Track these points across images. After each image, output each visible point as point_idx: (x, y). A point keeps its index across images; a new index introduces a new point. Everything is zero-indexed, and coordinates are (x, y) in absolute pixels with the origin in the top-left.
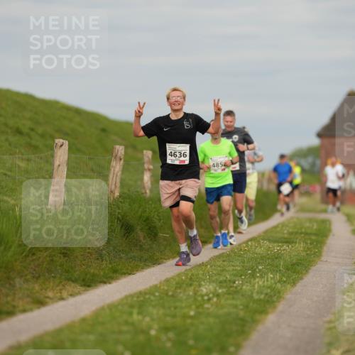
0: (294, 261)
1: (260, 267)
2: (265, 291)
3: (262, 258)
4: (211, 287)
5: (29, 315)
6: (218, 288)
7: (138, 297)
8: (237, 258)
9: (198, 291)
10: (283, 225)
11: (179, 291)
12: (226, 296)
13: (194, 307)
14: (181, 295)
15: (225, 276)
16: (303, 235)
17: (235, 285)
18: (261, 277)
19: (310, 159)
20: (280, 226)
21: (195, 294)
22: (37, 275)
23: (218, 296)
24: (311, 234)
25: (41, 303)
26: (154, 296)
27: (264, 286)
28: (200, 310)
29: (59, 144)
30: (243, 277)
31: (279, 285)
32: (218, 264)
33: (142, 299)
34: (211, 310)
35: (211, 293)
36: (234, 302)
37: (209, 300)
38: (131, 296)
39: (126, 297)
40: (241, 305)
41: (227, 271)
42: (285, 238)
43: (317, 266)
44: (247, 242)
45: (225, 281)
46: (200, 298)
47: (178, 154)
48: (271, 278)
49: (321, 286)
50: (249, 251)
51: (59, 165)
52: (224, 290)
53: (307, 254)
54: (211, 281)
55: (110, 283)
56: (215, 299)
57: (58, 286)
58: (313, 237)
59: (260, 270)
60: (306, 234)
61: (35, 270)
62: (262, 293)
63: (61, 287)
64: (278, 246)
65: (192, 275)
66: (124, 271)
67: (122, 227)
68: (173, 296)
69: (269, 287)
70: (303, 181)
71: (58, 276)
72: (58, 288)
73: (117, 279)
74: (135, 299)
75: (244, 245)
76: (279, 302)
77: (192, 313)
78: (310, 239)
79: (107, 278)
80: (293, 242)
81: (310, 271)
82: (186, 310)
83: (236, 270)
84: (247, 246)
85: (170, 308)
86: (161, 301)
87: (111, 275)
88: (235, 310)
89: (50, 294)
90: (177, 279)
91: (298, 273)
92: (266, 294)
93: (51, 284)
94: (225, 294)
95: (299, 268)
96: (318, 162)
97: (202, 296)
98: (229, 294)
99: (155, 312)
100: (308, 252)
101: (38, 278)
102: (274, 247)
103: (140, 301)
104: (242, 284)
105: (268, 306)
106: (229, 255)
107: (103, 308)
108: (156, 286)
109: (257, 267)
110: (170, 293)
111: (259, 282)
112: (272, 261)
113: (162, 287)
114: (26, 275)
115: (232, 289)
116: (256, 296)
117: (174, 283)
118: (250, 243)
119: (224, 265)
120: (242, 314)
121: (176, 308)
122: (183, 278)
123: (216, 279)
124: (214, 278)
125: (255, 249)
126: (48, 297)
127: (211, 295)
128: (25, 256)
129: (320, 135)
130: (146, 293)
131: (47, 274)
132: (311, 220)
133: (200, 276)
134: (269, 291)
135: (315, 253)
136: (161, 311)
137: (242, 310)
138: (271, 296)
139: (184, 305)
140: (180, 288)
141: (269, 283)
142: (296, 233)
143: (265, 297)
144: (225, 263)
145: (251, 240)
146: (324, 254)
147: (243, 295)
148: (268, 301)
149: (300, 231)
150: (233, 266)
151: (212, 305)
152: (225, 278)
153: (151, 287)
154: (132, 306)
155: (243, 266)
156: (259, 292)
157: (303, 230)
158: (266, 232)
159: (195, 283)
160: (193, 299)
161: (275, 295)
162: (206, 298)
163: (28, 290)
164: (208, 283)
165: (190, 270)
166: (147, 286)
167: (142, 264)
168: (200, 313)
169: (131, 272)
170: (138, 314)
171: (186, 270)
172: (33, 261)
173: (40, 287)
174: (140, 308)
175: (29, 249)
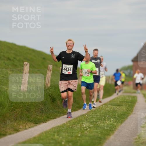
0: (122, 113)
1: (108, 116)
2: (110, 126)
3: (109, 112)
4: (87, 124)
5: (12, 136)
6: (90, 125)
7: (57, 128)
8: (98, 112)
9: (82, 126)
10: (117, 98)
11: (74, 126)
12: (94, 128)
13: (80, 132)
14: (75, 127)
15: (93, 119)
16: (125, 103)
17: (97, 123)
18: (108, 120)
19: (129, 71)
20: (116, 99)
21: (81, 127)
22: (16, 119)
23: (90, 128)
24: (128, 102)
25: (17, 131)
26: (64, 128)
27: (109, 124)
28: (83, 134)
29: (26, 64)
30: (101, 120)
31: (115, 124)
32: (90, 114)
33: (59, 129)
34: (87, 134)
35: (87, 126)
36: (97, 130)
37: (86, 129)
38: (54, 128)
39: (52, 128)
40: (100, 132)
41: (94, 117)
42: (118, 104)
43: (131, 116)
44: (102, 105)
45: (93, 122)
46: (82, 129)
47: (67, 69)
48: (112, 121)
49: (133, 124)
50: (103, 109)
51: (26, 73)
52: (93, 125)
53: (127, 111)
54: (87, 122)
55: (46, 122)
56: (89, 129)
57: (24, 123)
58: (130, 104)
59: (108, 117)
60: (127, 102)
61: (15, 117)
62: (108, 127)
63: (25, 124)
64: (115, 107)
65: (80, 119)
66: (52, 117)
67: (51, 99)
68: (71, 128)
69: (111, 124)
70: (125, 80)
71: (24, 119)
72: (24, 124)
73: (49, 121)
74: (56, 129)
75: (101, 107)
76: (115, 130)
77: (79, 135)
78: (128, 104)
79: (44, 120)
80: (121, 106)
81: (128, 118)
82: (77, 134)
83: (98, 117)
84: (102, 107)
85: (70, 133)
86: (67, 130)
87: (46, 119)
88: (97, 134)
89: (21, 127)
91: (123, 118)
92: (110, 127)
93: (22, 123)
94: (93, 127)
95: (123, 116)
96: (132, 72)
97: (84, 128)
98: (95, 127)
99: (64, 134)
100: (128, 110)
102: (113, 107)
103: (58, 130)
104: (100, 123)
105: (111, 132)
106: (95, 111)
107: (43, 133)
108: (65, 124)
109: (106, 116)
110: (70, 127)
111: (107, 122)
112: (112, 114)
113: (67, 124)
114: (11, 119)
115: (96, 125)
116: (106, 128)
117: (72, 122)
118: (103, 106)
119: (93, 115)
120: (100, 135)
121: (73, 133)
122: (76, 120)
123: (90, 121)
124: (89, 121)
125: (106, 108)
126: (20, 128)
127: (87, 128)
128: (11, 111)
129: (133, 61)
130: (60, 127)
131: (20, 119)
132: (129, 96)
133: (83, 119)
134: (111, 126)
135: (130, 110)
136: (67, 134)
137: (100, 134)
138: (112, 128)
139: (76, 132)
140: (74, 125)
141: (111, 123)
142: (123, 102)
143: (109, 129)
145: (104, 104)
146: (134, 110)
147: (100, 128)
148: (111, 130)
149: (124, 101)
150: (96, 115)
151: (88, 132)
152: (93, 121)
153: (62, 124)
154: (54, 132)
155: (101, 116)
156: (107, 127)
157: (126, 101)
158: (110, 101)
159: (81, 122)
160: (80, 129)
161: (114, 128)
162: (85, 129)
163: (12, 125)
164: (86, 123)
165: (79, 117)
166: (61, 124)
167: (59, 115)
168: (83, 135)
169: (54, 118)
170: (57, 135)
171: (77, 117)
172: (14, 113)
173: (17, 124)
174: (58, 133)
175: (13, 108)
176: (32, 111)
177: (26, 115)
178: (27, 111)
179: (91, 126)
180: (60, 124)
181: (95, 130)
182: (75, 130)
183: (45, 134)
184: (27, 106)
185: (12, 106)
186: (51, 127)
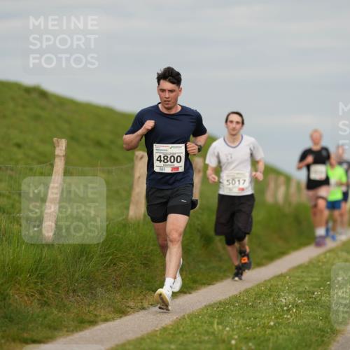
4: (290, 297)
5: (110, 324)
6: (297, 299)
7: (218, 307)
8: (315, 269)
9: (277, 302)
11: (258, 301)
13: (273, 317)
14: (261, 305)
15: (304, 287)
17: (314, 296)
21: (275, 304)
22: (119, 285)
23: (297, 306)
25: (122, 312)
26: (235, 306)
28: (280, 320)
29: (140, 156)
30: (322, 288)
32: (297, 274)
33: (222, 309)
34: (291, 320)
35: (290, 303)
36: (314, 313)
37: (288, 310)
38: (211, 306)
39: (206, 307)
40: (320, 316)
41: (306, 282)
44: (324, 254)
45: (305, 292)
46: (279, 309)
50: (327, 263)
51: (139, 177)
52: (303, 301)
54: (290, 292)
55: (190, 293)
56: (294, 310)
57: (139, 295)
61: (116, 280)
63: (142, 297)
65: (271, 285)
66: (204, 281)
67: (201, 237)
68: (252, 306)
71: (139, 285)
72: (139, 298)
73: (196, 289)
74: (215, 309)
77: (272, 323)
79: (187, 288)
82: (266, 321)
83: (315, 281)
84: (325, 258)
85: (250, 318)
86: (241, 312)
87: (191, 285)
88: (315, 321)
89: (131, 304)
90: (256, 289)
93: (132, 293)
94: (304, 304)
97: (282, 307)
98: (308, 305)
99: (235, 321)
101: (119, 288)
103: (220, 311)
104: (321, 295)
106: (307, 267)
107: (183, 318)
108: (236, 296)
110: (250, 304)
113: (242, 298)
114: (107, 285)
115: (311, 300)
117: (254, 293)
118: (328, 254)
119: (303, 276)
120: (321, 324)
121: (255, 318)
122: (263, 288)
123: (296, 290)
124: (293, 289)
126: (129, 307)
127: (290, 306)
128: (107, 265)
130: (226, 304)
131: (128, 284)
133: (280, 287)
136: (242, 321)
137: (321, 320)
139: (263, 315)
140: (260, 298)
144: (304, 274)
145: (329, 251)
147: (321, 306)
150: (312, 277)
151: (291, 316)
152: (304, 289)
154: (212, 316)
155: (322, 277)
159: (274, 294)
160: (272, 309)
162: (285, 308)
163: (110, 299)
164: (287, 294)
165: (269, 280)
166: (227, 297)
167: (221, 275)
168: (279, 324)
169: (210, 282)
170: (218, 324)
171: (265, 281)
172: (114, 271)
173: (122, 297)
174: (220, 318)
175: (111, 260)
176: (157, 267)
177: (144, 275)
178: (146, 265)
179: (299, 301)
180: (224, 298)
181: (308, 313)
182: (260, 311)
183: (188, 321)
184: (145, 254)
185: (108, 255)
186: (203, 305)
